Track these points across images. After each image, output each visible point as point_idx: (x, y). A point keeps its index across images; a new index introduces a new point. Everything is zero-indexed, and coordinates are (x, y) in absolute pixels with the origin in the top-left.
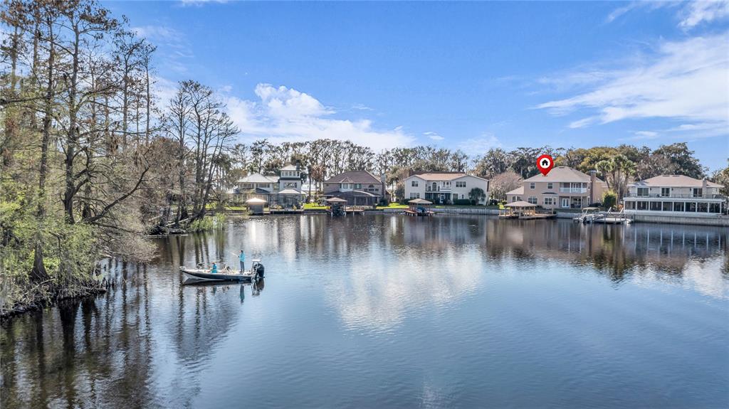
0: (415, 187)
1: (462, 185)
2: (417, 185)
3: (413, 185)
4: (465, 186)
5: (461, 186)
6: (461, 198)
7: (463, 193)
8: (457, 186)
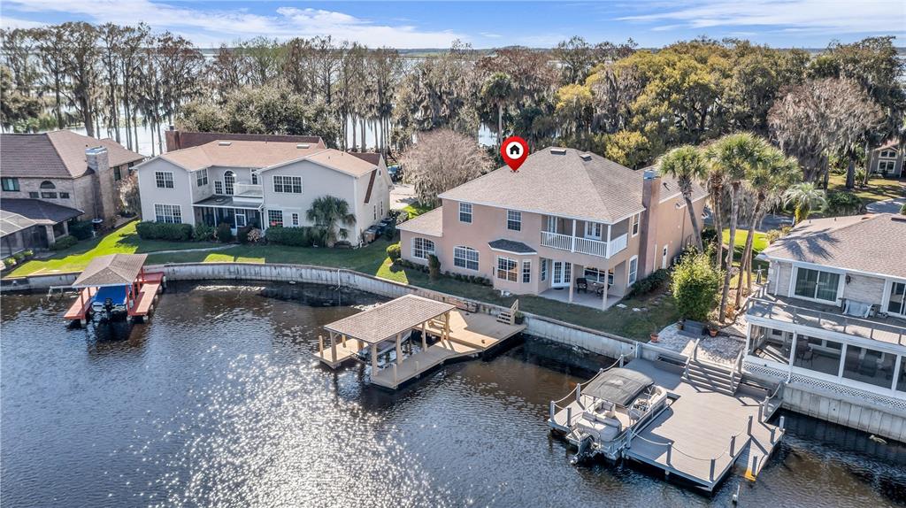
0: (165, 190)
1: (289, 186)
2: (170, 185)
3: (160, 184)
4: (298, 190)
5: (288, 189)
6: (291, 225)
7: (294, 211)
8: (278, 189)
